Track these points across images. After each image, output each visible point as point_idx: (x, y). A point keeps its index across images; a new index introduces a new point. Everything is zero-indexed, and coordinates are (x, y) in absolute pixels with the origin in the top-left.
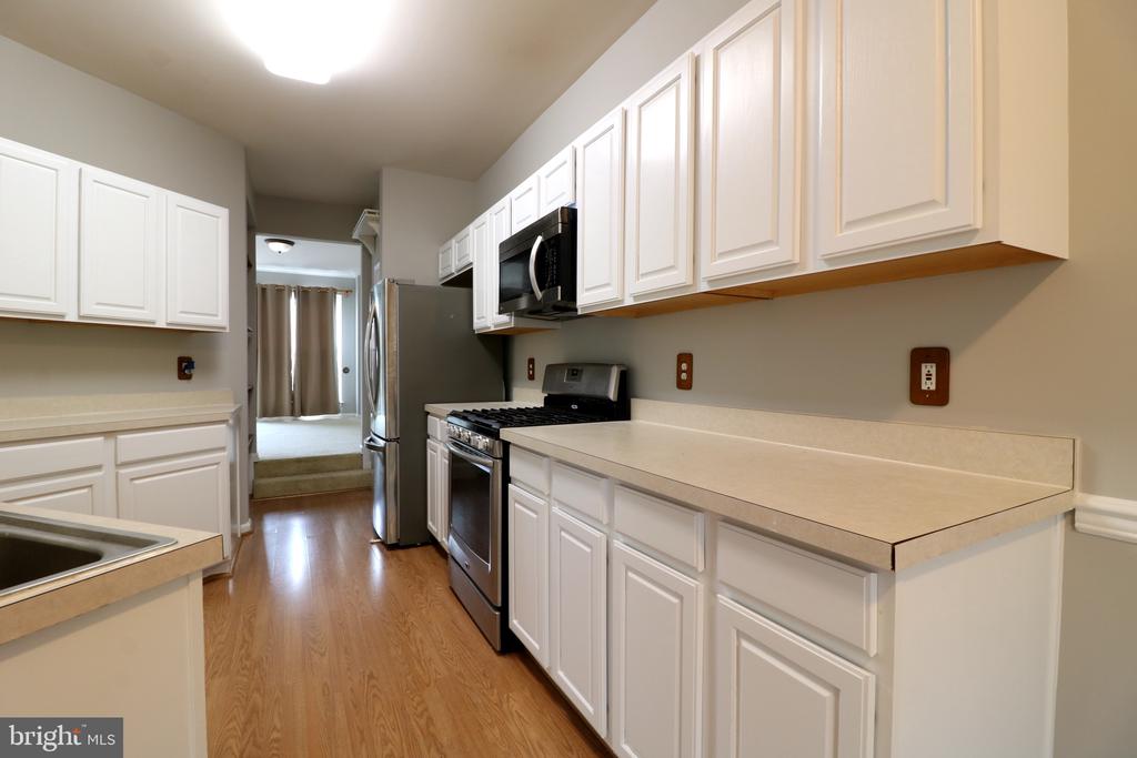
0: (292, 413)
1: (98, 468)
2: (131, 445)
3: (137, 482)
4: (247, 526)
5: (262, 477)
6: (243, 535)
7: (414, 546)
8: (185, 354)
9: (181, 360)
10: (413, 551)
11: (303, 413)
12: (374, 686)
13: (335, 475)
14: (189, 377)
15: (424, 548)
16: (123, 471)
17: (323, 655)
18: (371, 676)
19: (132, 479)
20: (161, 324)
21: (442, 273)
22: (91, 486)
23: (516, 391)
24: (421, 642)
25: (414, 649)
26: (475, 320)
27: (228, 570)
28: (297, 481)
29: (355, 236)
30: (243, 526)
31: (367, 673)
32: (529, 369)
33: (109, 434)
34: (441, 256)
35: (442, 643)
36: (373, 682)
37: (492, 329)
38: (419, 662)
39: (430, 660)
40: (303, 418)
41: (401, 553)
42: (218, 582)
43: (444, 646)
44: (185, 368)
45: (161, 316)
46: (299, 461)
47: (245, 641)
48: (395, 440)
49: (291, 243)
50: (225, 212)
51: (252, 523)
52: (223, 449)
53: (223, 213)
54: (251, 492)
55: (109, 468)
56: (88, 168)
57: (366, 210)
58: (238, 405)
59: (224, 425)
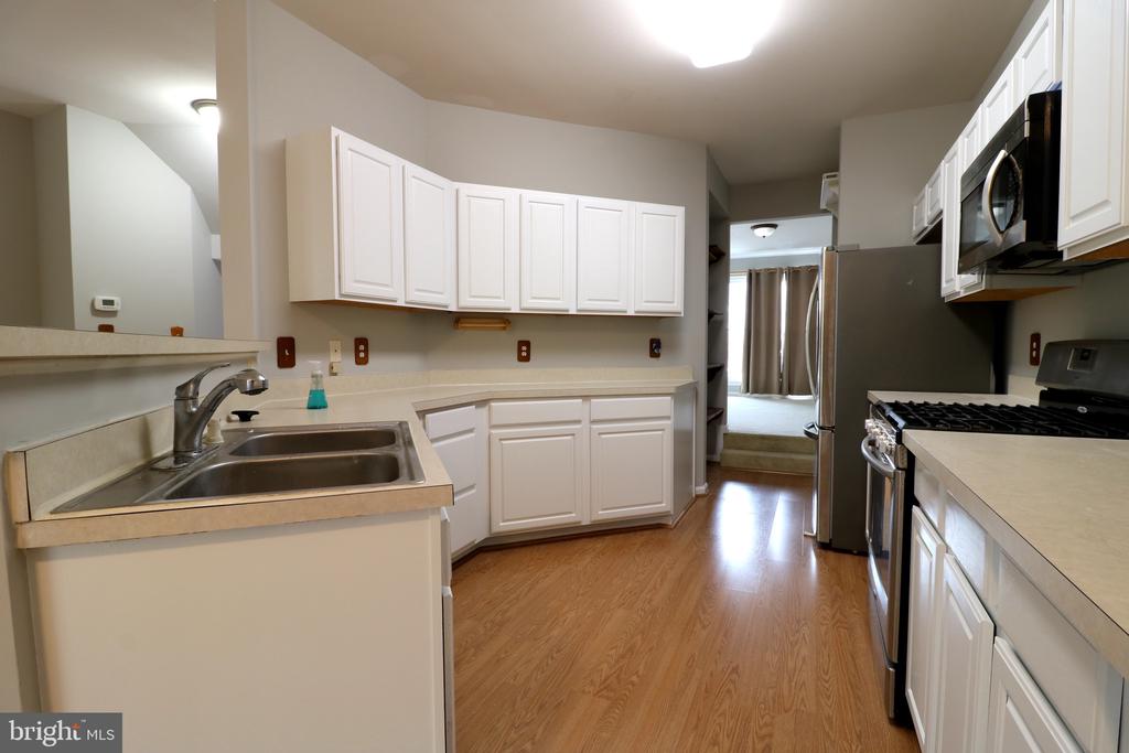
0: (780, 392)
1: (578, 422)
2: (602, 407)
3: (604, 436)
4: (702, 489)
5: (729, 448)
6: (697, 496)
7: (849, 552)
9: (652, 341)
10: (847, 557)
11: (790, 392)
12: (733, 682)
13: (794, 456)
14: (658, 356)
15: (857, 557)
16: (594, 426)
17: (704, 627)
18: (735, 670)
19: (600, 434)
20: (631, 313)
21: (916, 229)
22: (573, 435)
23: (1013, 381)
24: (804, 659)
25: (791, 664)
26: (944, 285)
27: (670, 522)
28: (758, 457)
29: (823, 206)
30: (698, 488)
31: (734, 665)
32: (1032, 350)
33: (586, 397)
34: (915, 208)
35: (827, 674)
36: (734, 676)
37: (962, 295)
38: (790, 681)
39: (804, 683)
40: (790, 397)
41: (831, 555)
42: (661, 531)
43: (827, 678)
44: (655, 348)
45: (630, 307)
46: (763, 438)
47: (655, 588)
48: (829, 428)
49: (774, 226)
50: (683, 209)
51: (709, 487)
52: (668, 418)
53: (680, 211)
54: (718, 460)
55: (586, 423)
56: (582, 198)
57: (825, 175)
58: (691, 380)
59: (669, 398)
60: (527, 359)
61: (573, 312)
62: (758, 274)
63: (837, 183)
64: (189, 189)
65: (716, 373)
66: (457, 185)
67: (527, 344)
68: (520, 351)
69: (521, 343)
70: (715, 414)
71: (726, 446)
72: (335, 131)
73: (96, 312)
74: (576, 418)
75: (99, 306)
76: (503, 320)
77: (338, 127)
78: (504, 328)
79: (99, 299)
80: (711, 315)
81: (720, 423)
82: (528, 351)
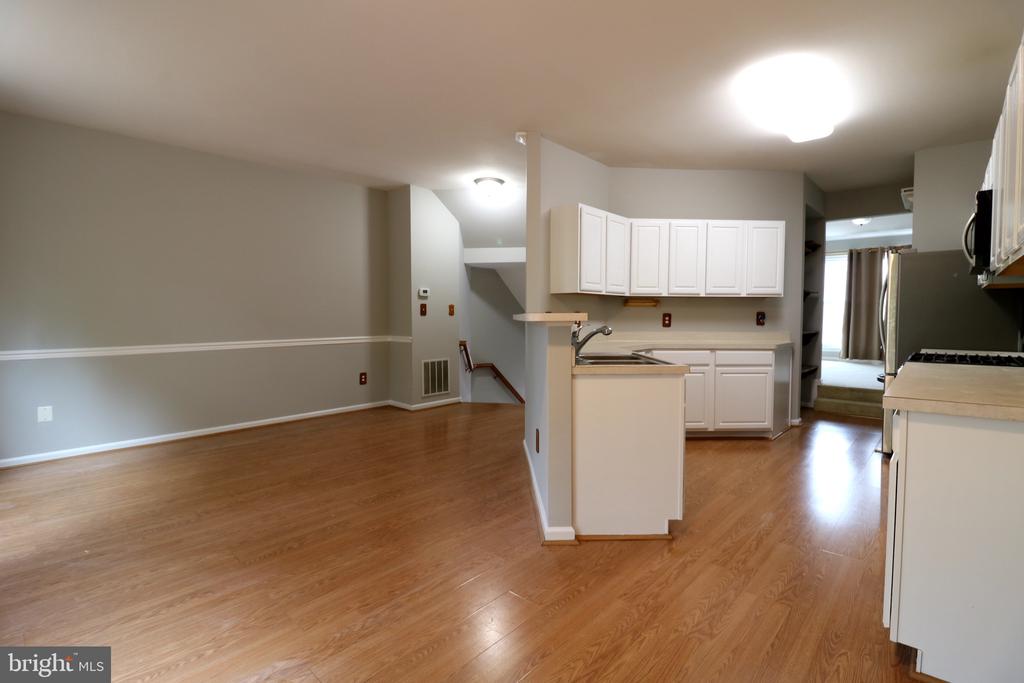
1: (707, 365)
2: (723, 356)
3: (724, 375)
4: (796, 421)
5: (822, 397)
6: (792, 427)
8: (760, 310)
9: (758, 314)
14: (763, 324)
16: (718, 369)
19: (722, 373)
20: (744, 295)
22: (704, 373)
27: (771, 437)
30: (793, 420)
33: (713, 350)
42: (763, 440)
44: (761, 319)
45: (743, 291)
48: (892, 375)
50: (783, 223)
51: (802, 421)
52: (770, 365)
53: (780, 225)
54: (812, 406)
55: (712, 366)
56: (710, 222)
57: (903, 190)
58: (788, 341)
59: (771, 352)
60: (669, 325)
61: (703, 295)
62: (859, 254)
63: (912, 195)
64: (458, 225)
65: (811, 338)
66: (631, 220)
67: (669, 316)
68: (664, 320)
69: (665, 315)
70: (810, 370)
71: (820, 395)
72: (580, 205)
73: (420, 297)
74: (706, 362)
75: (422, 294)
76: (655, 301)
77: (582, 203)
78: (655, 306)
79: (422, 289)
80: (806, 294)
81: (815, 377)
82: (670, 320)
